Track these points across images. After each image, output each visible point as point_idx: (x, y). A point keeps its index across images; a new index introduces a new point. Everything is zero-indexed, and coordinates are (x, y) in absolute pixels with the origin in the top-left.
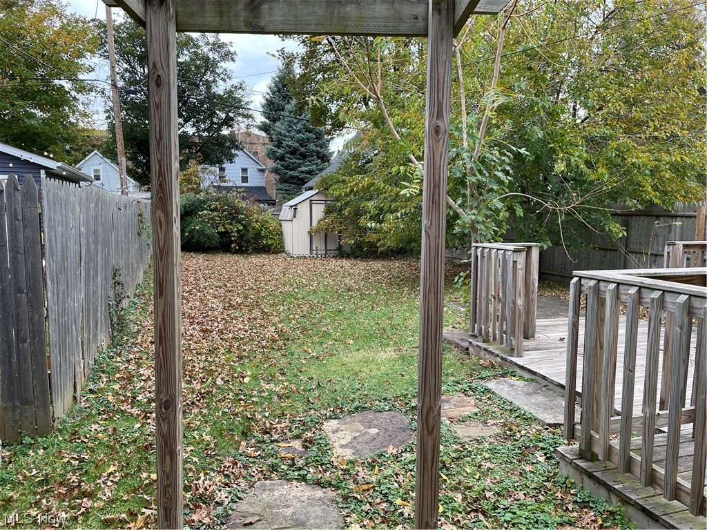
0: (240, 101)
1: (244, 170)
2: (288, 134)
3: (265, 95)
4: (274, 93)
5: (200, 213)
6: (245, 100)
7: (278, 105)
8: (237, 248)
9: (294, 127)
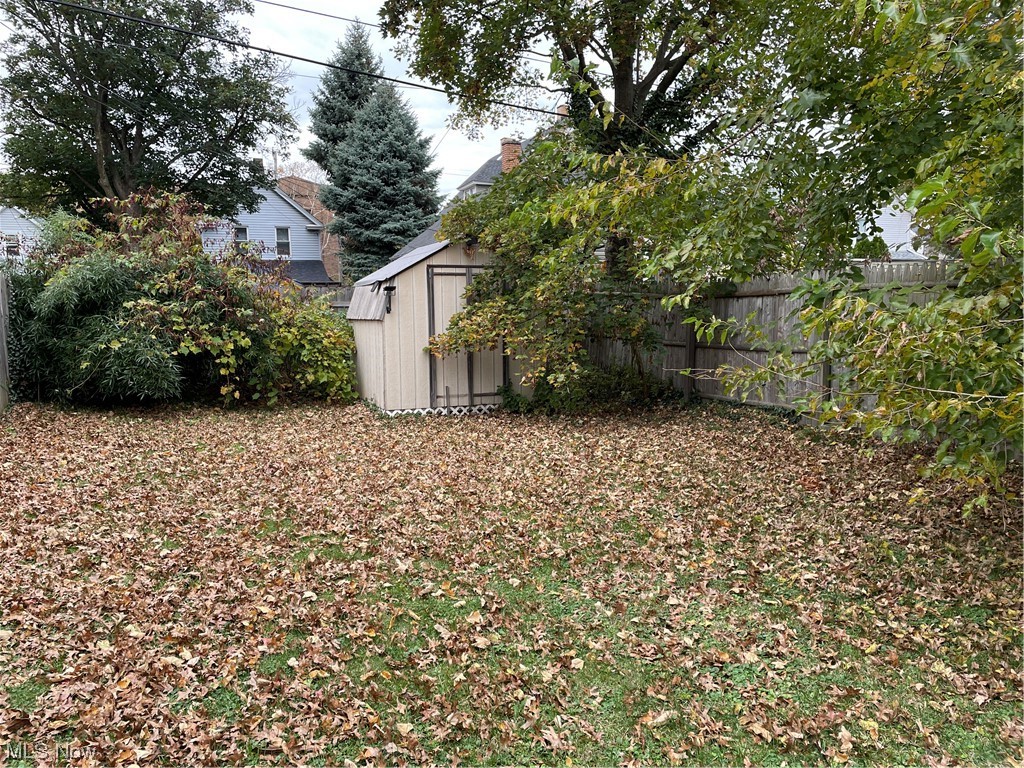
0: (264, 87)
1: (283, 231)
2: (360, 162)
3: (317, 94)
4: (332, 91)
5: (129, 304)
6: (276, 85)
7: (341, 111)
8: (237, 395)
9: (372, 150)
